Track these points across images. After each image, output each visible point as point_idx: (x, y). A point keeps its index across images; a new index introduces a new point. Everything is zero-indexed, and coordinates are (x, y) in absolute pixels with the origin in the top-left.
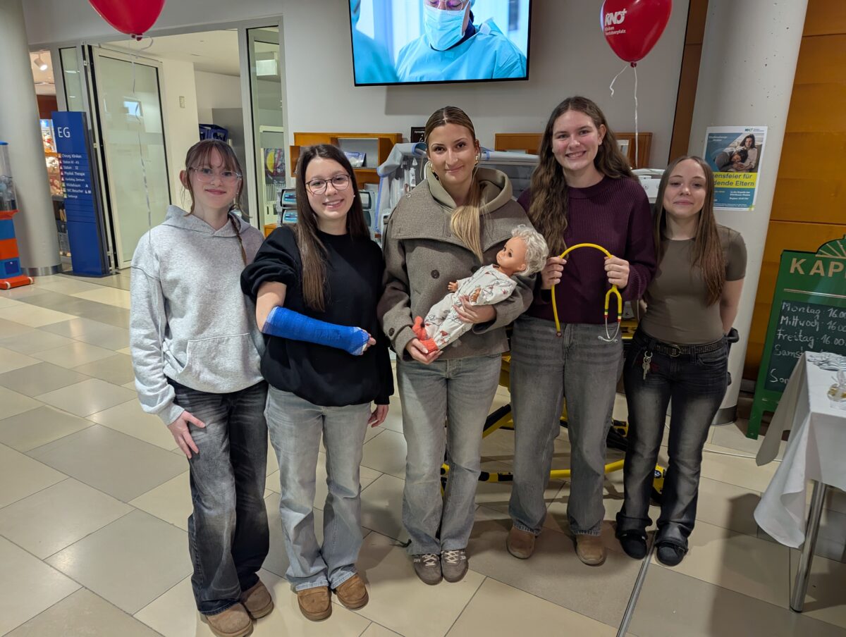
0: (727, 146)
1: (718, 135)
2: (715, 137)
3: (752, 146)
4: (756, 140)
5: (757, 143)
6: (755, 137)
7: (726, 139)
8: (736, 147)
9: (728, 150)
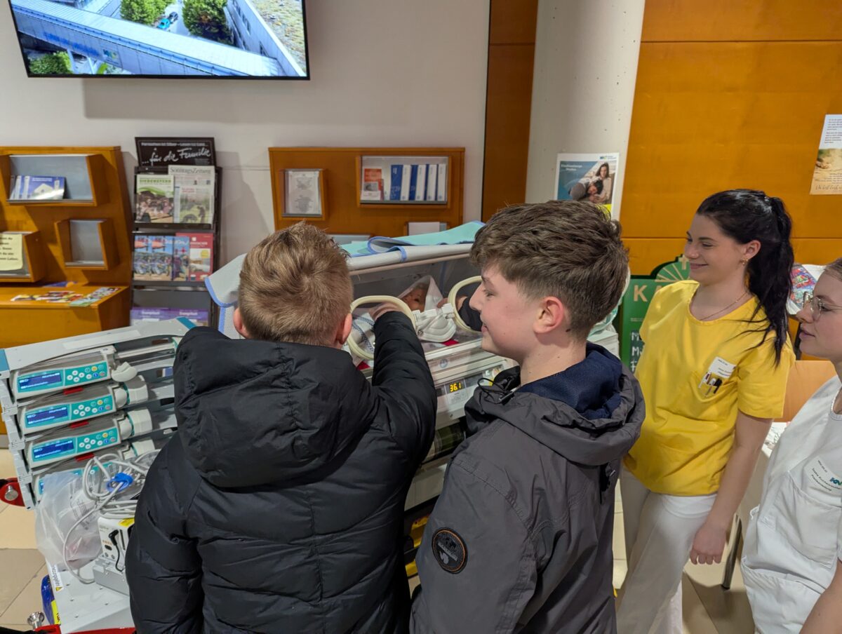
0: (582, 176)
1: (572, 163)
2: (568, 166)
3: (607, 176)
4: (610, 168)
5: (611, 172)
6: (610, 165)
7: (581, 168)
8: (591, 177)
9: (583, 181)
